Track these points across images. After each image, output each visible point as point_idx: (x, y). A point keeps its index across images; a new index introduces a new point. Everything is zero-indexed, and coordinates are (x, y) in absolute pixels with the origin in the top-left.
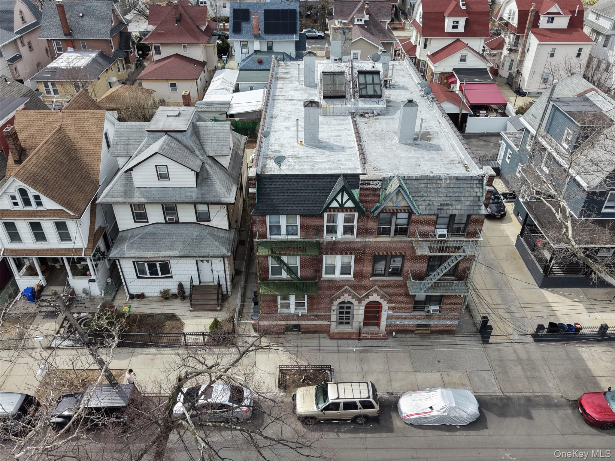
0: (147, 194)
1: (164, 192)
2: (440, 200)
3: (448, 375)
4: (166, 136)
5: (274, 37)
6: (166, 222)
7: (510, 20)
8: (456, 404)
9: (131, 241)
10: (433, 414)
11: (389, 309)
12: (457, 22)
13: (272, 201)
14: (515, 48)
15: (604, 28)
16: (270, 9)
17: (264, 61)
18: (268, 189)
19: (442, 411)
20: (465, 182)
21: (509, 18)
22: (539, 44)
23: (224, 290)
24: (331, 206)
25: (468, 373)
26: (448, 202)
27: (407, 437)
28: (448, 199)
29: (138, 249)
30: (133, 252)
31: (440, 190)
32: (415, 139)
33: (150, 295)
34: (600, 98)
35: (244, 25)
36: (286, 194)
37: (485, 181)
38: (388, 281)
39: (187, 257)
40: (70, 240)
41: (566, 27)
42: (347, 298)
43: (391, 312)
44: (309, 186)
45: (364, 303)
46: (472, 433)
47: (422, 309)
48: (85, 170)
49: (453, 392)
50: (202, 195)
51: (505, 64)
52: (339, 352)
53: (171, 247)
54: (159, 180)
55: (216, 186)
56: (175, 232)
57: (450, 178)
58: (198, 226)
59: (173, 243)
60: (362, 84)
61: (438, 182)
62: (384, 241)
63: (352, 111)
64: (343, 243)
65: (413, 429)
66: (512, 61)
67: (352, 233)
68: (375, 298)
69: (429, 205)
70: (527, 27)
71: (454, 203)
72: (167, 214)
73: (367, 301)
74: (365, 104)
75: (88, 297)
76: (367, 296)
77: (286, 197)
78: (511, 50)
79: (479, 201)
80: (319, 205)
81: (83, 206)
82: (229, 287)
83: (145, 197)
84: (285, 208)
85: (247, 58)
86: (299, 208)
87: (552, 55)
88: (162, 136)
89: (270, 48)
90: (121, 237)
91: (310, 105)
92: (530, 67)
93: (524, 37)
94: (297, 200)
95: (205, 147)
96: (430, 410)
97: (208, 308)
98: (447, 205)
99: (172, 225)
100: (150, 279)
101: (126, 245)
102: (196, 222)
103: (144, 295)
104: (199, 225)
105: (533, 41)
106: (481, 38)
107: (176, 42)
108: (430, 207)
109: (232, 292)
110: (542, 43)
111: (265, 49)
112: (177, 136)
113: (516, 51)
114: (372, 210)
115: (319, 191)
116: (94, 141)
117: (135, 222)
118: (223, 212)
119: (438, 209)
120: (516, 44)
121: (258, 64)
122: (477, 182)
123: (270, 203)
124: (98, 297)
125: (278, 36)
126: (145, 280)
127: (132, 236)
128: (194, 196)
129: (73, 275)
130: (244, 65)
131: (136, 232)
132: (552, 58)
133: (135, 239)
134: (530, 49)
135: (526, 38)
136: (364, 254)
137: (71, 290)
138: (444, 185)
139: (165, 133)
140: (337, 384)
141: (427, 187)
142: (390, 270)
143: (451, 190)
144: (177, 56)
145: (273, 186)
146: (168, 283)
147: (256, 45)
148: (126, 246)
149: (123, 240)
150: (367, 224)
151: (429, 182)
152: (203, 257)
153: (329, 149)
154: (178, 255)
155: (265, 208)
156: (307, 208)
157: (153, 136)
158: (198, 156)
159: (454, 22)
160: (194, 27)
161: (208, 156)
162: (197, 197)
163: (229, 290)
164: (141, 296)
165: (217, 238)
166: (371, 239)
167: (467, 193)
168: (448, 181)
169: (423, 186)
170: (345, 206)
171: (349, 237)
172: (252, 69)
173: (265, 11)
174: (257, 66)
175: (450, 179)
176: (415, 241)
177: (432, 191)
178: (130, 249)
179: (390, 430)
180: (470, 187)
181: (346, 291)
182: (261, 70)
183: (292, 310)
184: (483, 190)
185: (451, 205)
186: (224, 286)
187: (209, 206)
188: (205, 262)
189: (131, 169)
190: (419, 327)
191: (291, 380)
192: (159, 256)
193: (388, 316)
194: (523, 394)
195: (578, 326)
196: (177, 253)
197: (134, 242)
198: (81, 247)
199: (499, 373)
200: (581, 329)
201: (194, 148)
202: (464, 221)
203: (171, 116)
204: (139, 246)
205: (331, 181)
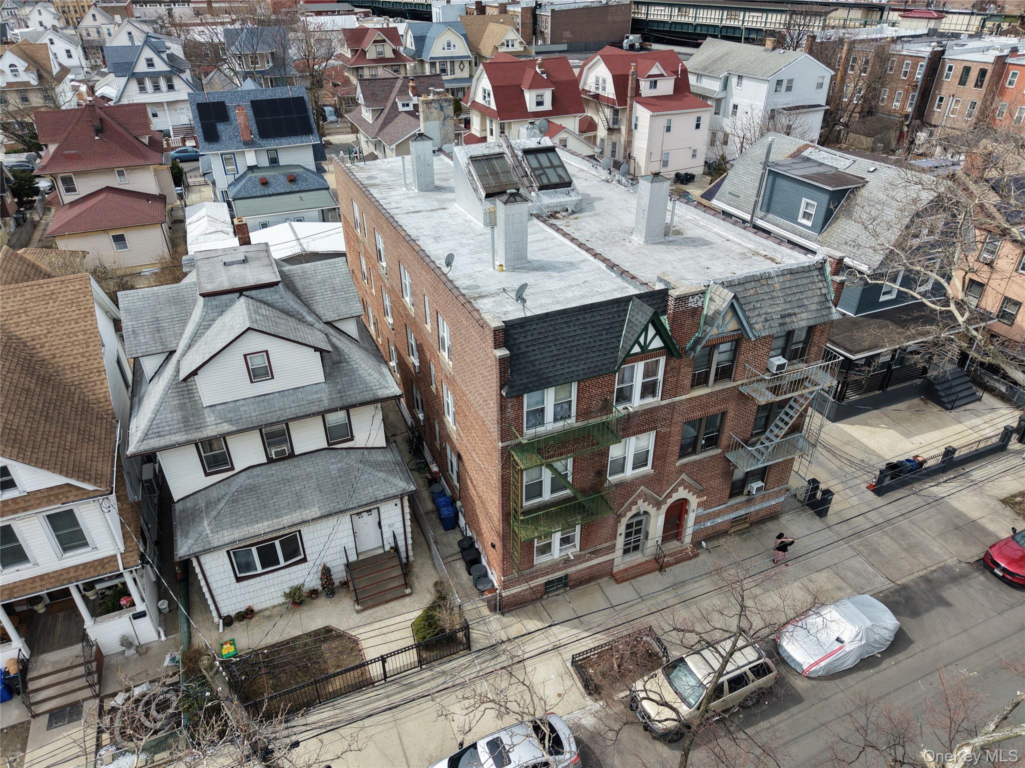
0: (232, 415)
1: (266, 404)
2: (779, 309)
4: (243, 299)
5: (277, 141)
6: (270, 461)
7: (600, 91)
8: (870, 620)
9: (214, 513)
10: (848, 648)
11: (699, 505)
12: (542, 96)
13: (534, 365)
14: (616, 127)
15: (711, 90)
16: (259, 99)
17: (271, 180)
18: (522, 346)
19: (858, 638)
20: (802, 275)
21: (597, 90)
22: (651, 116)
24: (632, 352)
25: (834, 568)
26: (790, 311)
27: (826, 699)
28: (788, 306)
29: (234, 525)
30: (225, 532)
31: (774, 294)
33: (264, 606)
34: (825, 155)
35: (221, 127)
36: (553, 348)
37: (828, 269)
38: (700, 460)
39: (336, 513)
40: (86, 544)
41: (671, 93)
42: (643, 506)
43: (700, 510)
44: (588, 326)
45: (665, 507)
46: (901, 656)
47: (740, 493)
48: (76, 396)
49: (853, 603)
50: (340, 392)
51: (605, 150)
52: (643, 600)
53: (299, 503)
54: (252, 382)
55: (361, 372)
56: (294, 474)
57: (783, 273)
58: (332, 453)
59: (299, 496)
60: (537, 169)
61: (769, 282)
62: (701, 396)
63: (535, 212)
64: (642, 414)
65: (825, 683)
66: (614, 145)
67: (654, 394)
68: (680, 493)
69: (767, 320)
70: (629, 95)
71: (797, 310)
72: (270, 445)
73: (670, 501)
74: (551, 198)
75: (132, 651)
76: (670, 495)
77: (555, 353)
79: (827, 300)
80: (610, 356)
81: (105, 468)
82: (410, 548)
83: (230, 421)
84: (558, 373)
85: (237, 180)
86: (581, 367)
87: (668, 129)
88: (232, 302)
89: (274, 161)
90: (184, 511)
91: (512, 199)
94: (575, 353)
95: (315, 307)
96: (838, 645)
97: (389, 596)
98: (790, 315)
99: (282, 463)
100: (263, 577)
101: (205, 522)
102: (326, 446)
103: (252, 611)
104: (334, 452)
105: (642, 114)
106: (575, 117)
107: (103, 165)
108: (768, 323)
109: (414, 556)
110: (656, 113)
111: (265, 162)
112: (264, 295)
113: (618, 130)
114: (689, 345)
115: (604, 332)
116: (81, 337)
117: (207, 474)
118: (380, 416)
119: (780, 325)
120: (616, 121)
121: (263, 188)
122: (816, 273)
123: (531, 369)
124: (155, 644)
125: (284, 140)
126: (252, 581)
127: (209, 505)
128: (324, 399)
129: (92, 616)
130: (239, 191)
131: (214, 494)
133: (220, 507)
134: (639, 124)
135: (631, 111)
136: (670, 425)
137: (94, 648)
138: (777, 286)
139: (237, 295)
140: (699, 652)
141: (757, 294)
142: (704, 442)
143: (788, 291)
144: (108, 189)
145: (529, 338)
146: (299, 574)
147: (250, 158)
148: (206, 526)
149: (193, 516)
150: (679, 372)
151: (758, 284)
152: (366, 505)
153: (550, 269)
154: (319, 515)
156: (593, 365)
157: (216, 303)
158: (312, 326)
159: (538, 96)
160: (132, 139)
161: (326, 323)
162: (331, 400)
163: (411, 553)
165: (378, 466)
166: (683, 397)
167: (809, 292)
168: (781, 279)
169: (752, 292)
170: (650, 348)
171: (650, 401)
172: (254, 195)
173: (252, 102)
174: (260, 190)
175: (783, 275)
176: (742, 385)
177: (766, 298)
178: (218, 527)
179: (795, 698)
180: (811, 283)
181: (639, 496)
183: (557, 553)
184: (827, 283)
185: (795, 314)
186: (402, 549)
187: (352, 411)
188: (365, 514)
189: (195, 373)
190: (735, 521)
191: (599, 674)
192: (281, 526)
193: (697, 518)
194: (916, 574)
195: (920, 459)
196: (315, 512)
197: (219, 513)
198: (112, 553)
199: (870, 555)
200: (925, 461)
201: (301, 311)
202: (803, 338)
203: (232, 263)
204: (234, 518)
205: (619, 311)
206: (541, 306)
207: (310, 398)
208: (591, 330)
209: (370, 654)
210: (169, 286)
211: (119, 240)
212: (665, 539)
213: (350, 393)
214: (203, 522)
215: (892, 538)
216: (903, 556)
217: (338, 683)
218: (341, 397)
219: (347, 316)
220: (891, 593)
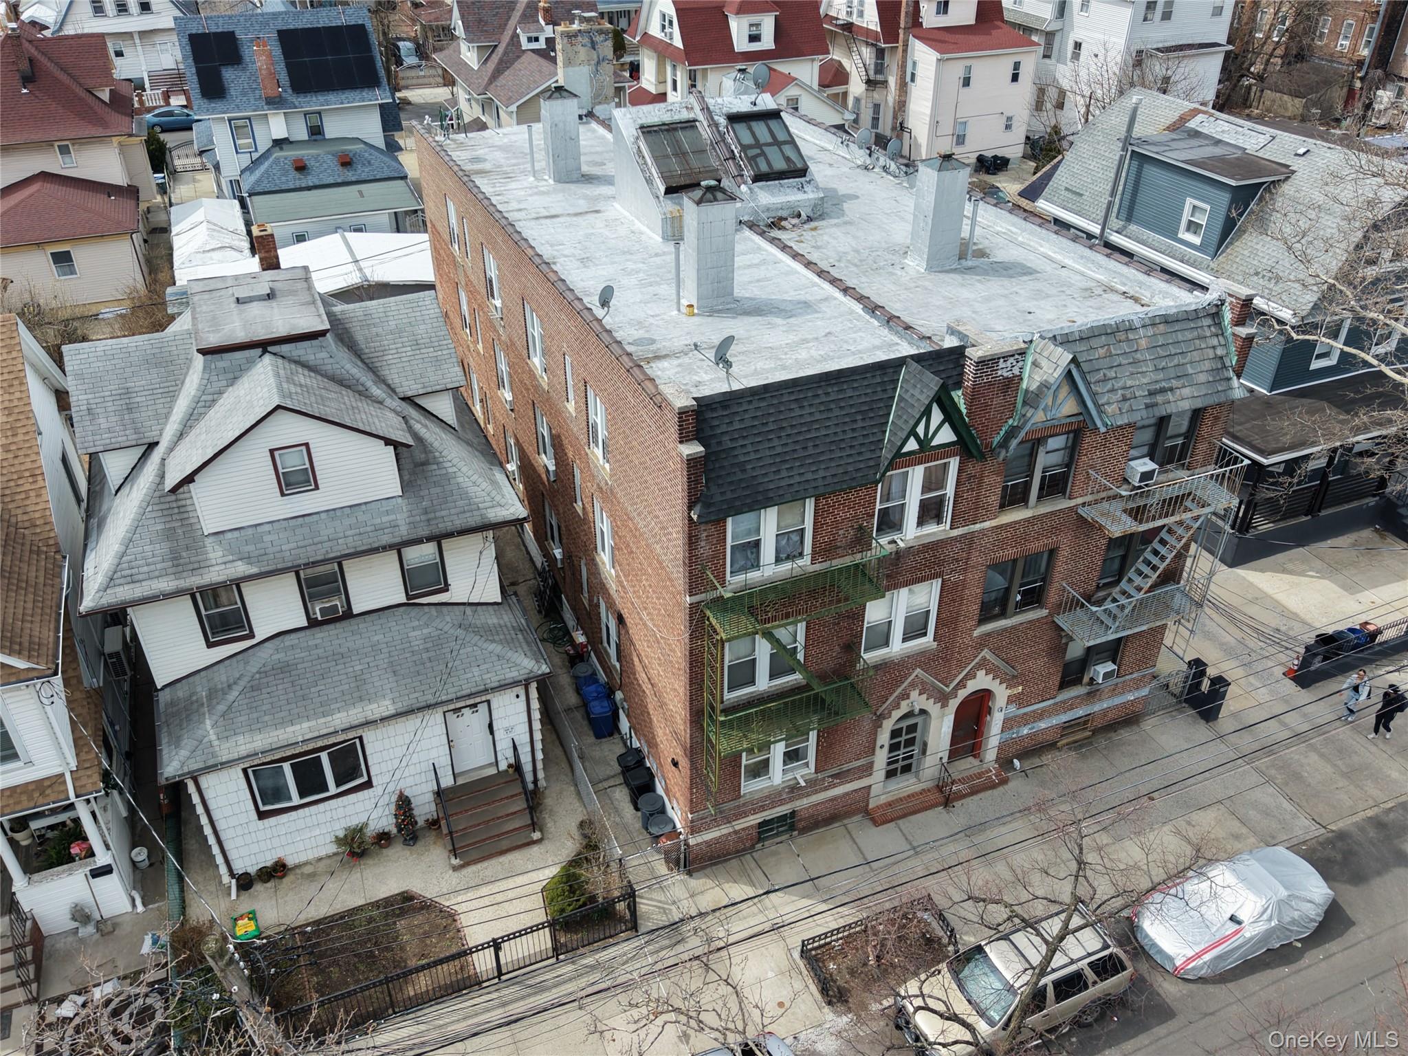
0: (251, 548)
1: (306, 530)
2: (1145, 381)
3: (1189, 823)
4: (267, 357)
5: (321, 98)
6: (313, 623)
7: (855, 16)
8: (1286, 888)
9: (221, 708)
10: (1249, 932)
11: (1010, 700)
12: (758, 25)
13: (744, 471)
14: (880, 77)
15: (1038, 18)
16: (292, 27)
17: (311, 163)
18: (726, 438)
19: (1265, 917)
20: (1185, 325)
21: (850, 14)
22: (939, 60)
23: (529, 778)
24: (905, 450)
25: (1227, 803)
26: (1164, 384)
27: (1212, 1014)
28: (1161, 376)
29: (255, 726)
30: (240, 739)
31: (1138, 356)
32: (962, 256)
33: (303, 858)
34: (1226, 126)
35: (228, 74)
36: (776, 442)
37: (1228, 316)
38: (1013, 627)
39: (420, 709)
40: (14, 756)
41: (973, 22)
42: (918, 701)
43: (1012, 709)
44: (833, 406)
45: (954, 704)
46: (1333, 946)
47: (1077, 681)
49: (1258, 860)
50: (426, 512)
51: (862, 116)
52: (917, 853)
53: (360, 695)
54: (283, 494)
55: (460, 480)
56: (351, 645)
57: (1153, 322)
58: (414, 612)
59: (359, 680)
60: (750, 147)
61: (1131, 336)
62: (1016, 523)
63: (746, 218)
64: (919, 552)
65: (1211, 988)
66: (877, 107)
67: (939, 518)
68: (982, 681)
69: (1125, 399)
70: (902, 25)
71: (1174, 383)
72: (312, 597)
73: (962, 694)
74: (773, 195)
75: (91, 929)
76: (962, 684)
77: (779, 450)
78: (870, 83)
79: (1225, 367)
80: (868, 455)
81: (45, 632)
82: (540, 765)
83: (247, 559)
84: (783, 483)
85: (255, 163)
86: (821, 474)
87: (967, 82)
88: (251, 363)
89: (316, 131)
90: (172, 704)
91: (709, 196)
92: (928, 112)
93: (900, 49)
94: (811, 451)
95: (385, 372)
96: (1233, 927)
97: (505, 844)
98: (1163, 391)
99: (331, 626)
100: (301, 812)
101: (208, 722)
102: (405, 600)
103: (284, 866)
104: (417, 609)
105: (923, 56)
106: (813, 60)
107: (35, 137)
108: (1127, 404)
109: (546, 778)
110: (946, 56)
111: (301, 133)
112: (301, 352)
113: (885, 83)
114: (997, 439)
115: (859, 417)
117: (210, 645)
118: (491, 552)
119: (1147, 406)
120: (880, 69)
121: (298, 175)
122: (1208, 321)
123: (740, 476)
124: (127, 918)
125: (332, 97)
126: (283, 818)
127: (213, 694)
128: (399, 522)
129: (25, 873)
130: (259, 181)
131: (221, 676)
132: (966, 89)
133: (230, 697)
134: (919, 73)
135: (905, 51)
136: (965, 569)
137: (29, 924)
138: (1143, 343)
139: (259, 351)
140: (1006, 938)
141: (1111, 356)
142: (1019, 598)
143: (1162, 352)
144: (44, 176)
145: (737, 426)
146: (360, 807)
147: (278, 126)
148: (208, 728)
149: (188, 712)
150: (980, 483)
151: (1111, 340)
152: (469, 696)
153: (771, 313)
154: (392, 711)
155: (729, 496)
156: (841, 470)
157: (221, 364)
158: (381, 403)
159: (751, 25)
160: (83, 94)
161: (403, 399)
162: (413, 524)
163: (541, 775)
164: (276, 872)
165: (488, 633)
166: (987, 524)
167: (1195, 353)
168: (1150, 332)
169: (1102, 352)
170: (934, 443)
171: (933, 530)
172: (284, 187)
173: (280, 32)
174: (294, 179)
175: (1153, 325)
176: (1084, 504)
177: (1124, 362)
178: (228, 730)
179: (1162, 1012)
180: (1199, 338)
181: (913, 685)
182: (309, 188)
183: (777, 775)
184: (1225, 338)
185: (1171, 389)
186: (527, 768)
187: (445, 543)
188: (467, 711)
189: (190, 479)
190: (1068, 727)
191: (845, 972)
192: (332, 730)
193: (1006, 721)
194: (1362, 815)
195: (1371, 628)
196: (385, 707)
197: (230, 707)
198: (57, 770)
199: (1287, 784)
200: (1379, 632)
201: (363, 379)
202: (1184, 429)
203: (250, 300)
204: (255, 715)
205: (883, 382)
206: (756, 373)
207: (378, 521)
208: (837, 412)
209: (475, 935)
210: (146, 336)
211: (62, 259)
212: (954, 754)
213: (444, 513)
214: (203, 722)
215: (1322, 756)
216: (1340, 785)
217: (423, 982)
218: (428, 520)
219: (438, 388)
220: (1321, 844)
